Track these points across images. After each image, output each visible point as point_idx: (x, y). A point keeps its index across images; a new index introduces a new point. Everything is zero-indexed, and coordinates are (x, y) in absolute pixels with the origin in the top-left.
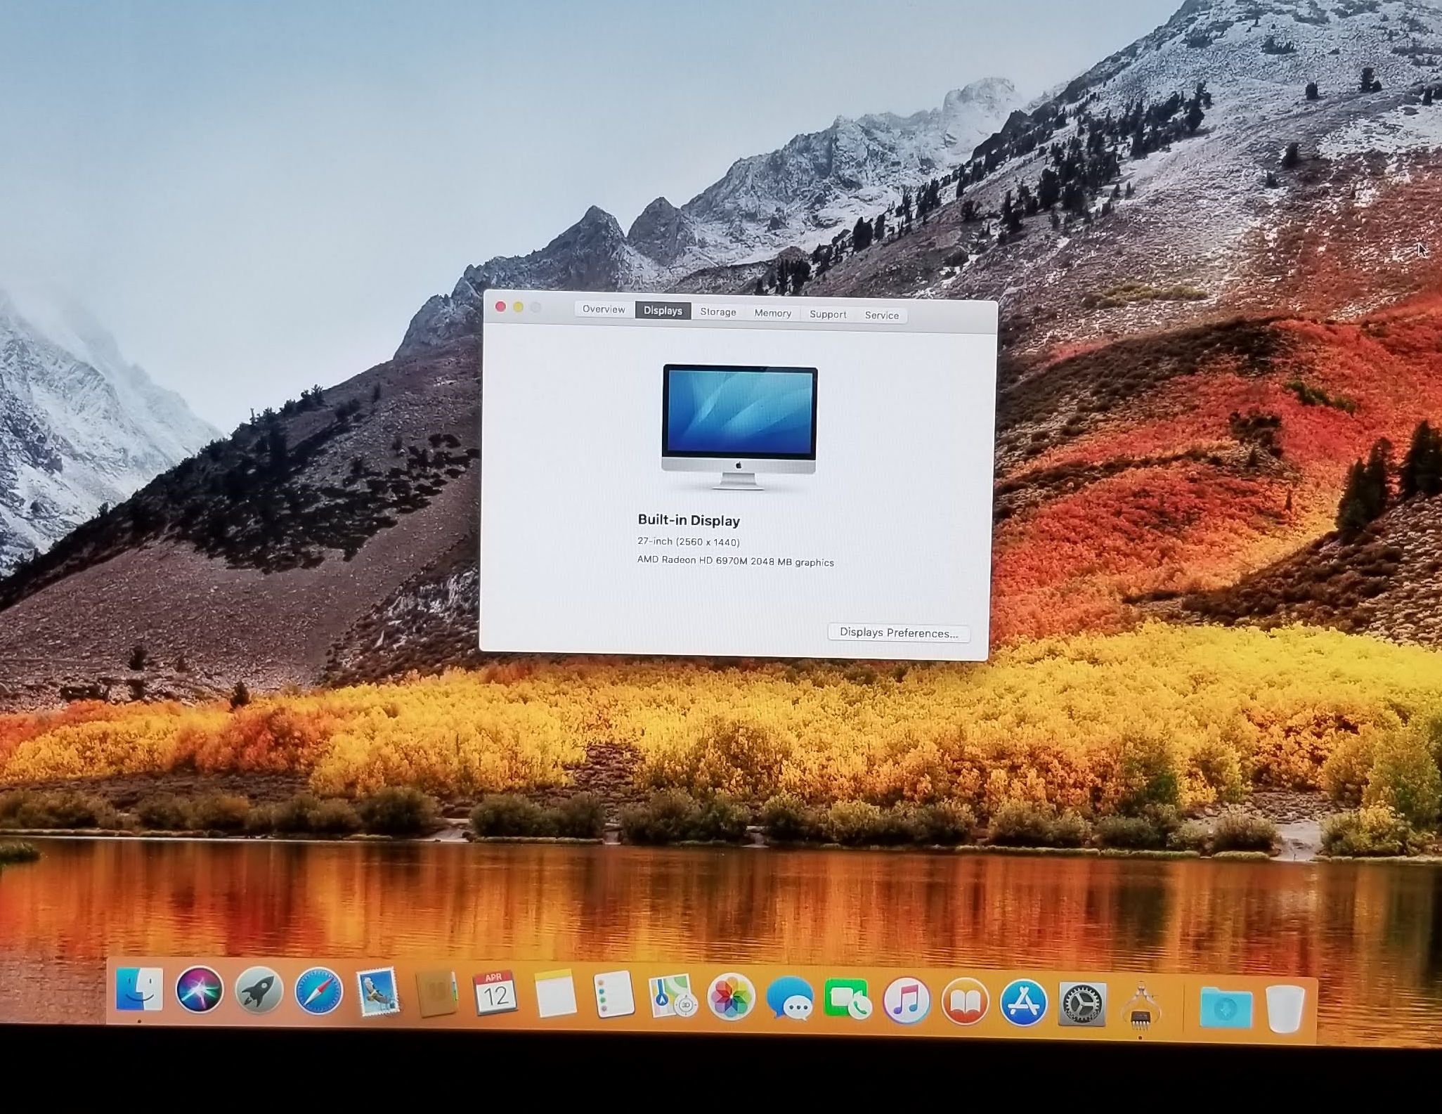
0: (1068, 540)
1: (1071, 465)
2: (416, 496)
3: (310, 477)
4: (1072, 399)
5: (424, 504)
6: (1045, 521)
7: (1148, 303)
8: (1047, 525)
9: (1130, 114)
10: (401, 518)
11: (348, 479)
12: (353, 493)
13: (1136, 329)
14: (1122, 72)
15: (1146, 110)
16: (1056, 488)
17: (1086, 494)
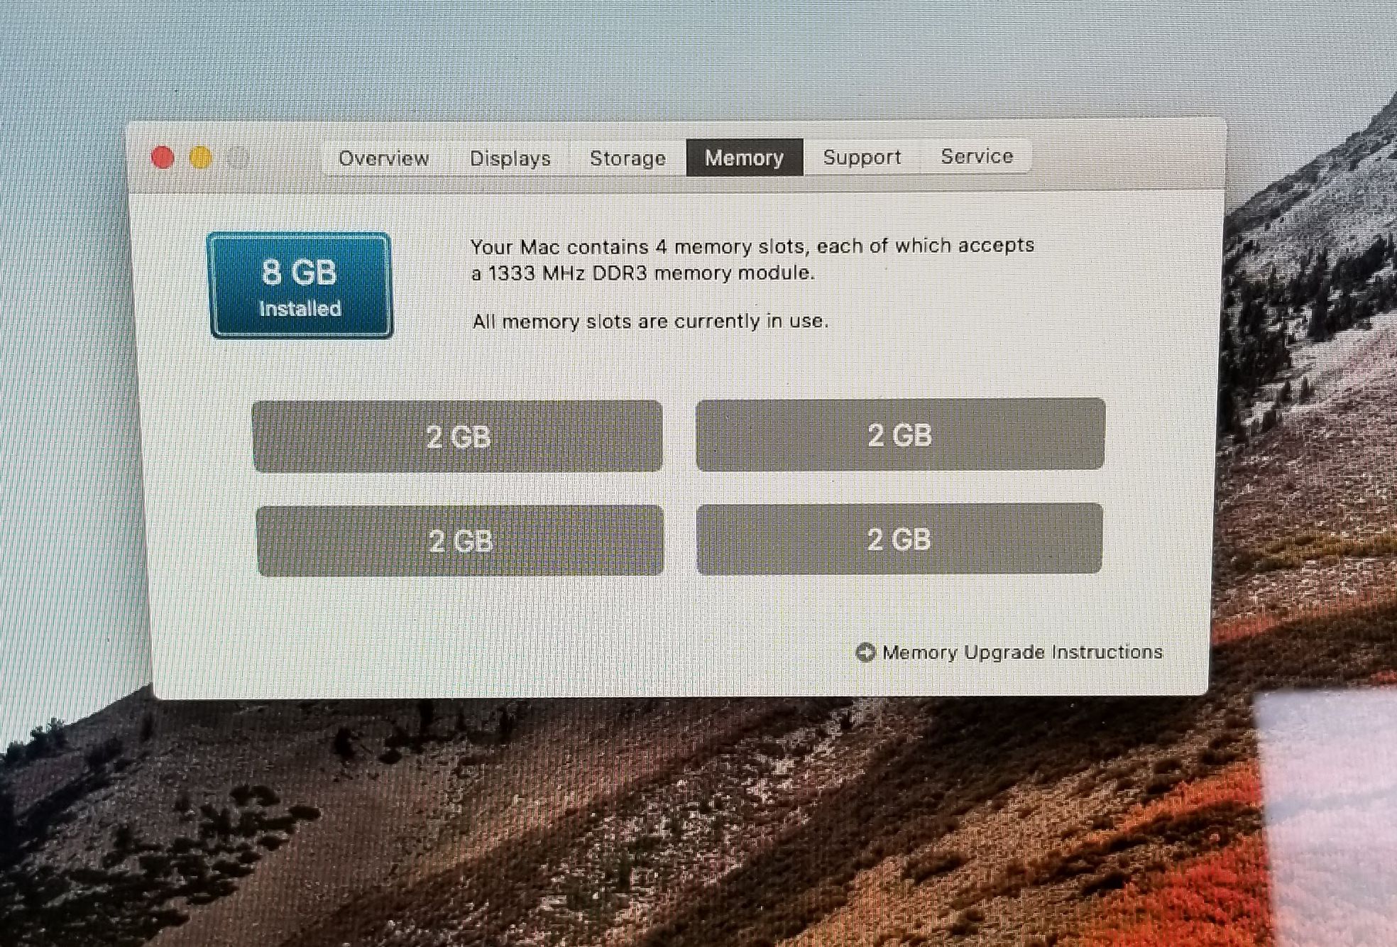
0: (1212, 919)
1: (1216, 808)
2: (215, 878)
3: (53, 855)
4: (1217, 709)
5: (228, 890)
6: (1174, 892)
7: (1336, 562)
8: (1178, 898)
9: (1308, 272)
10: (195, 912)
11: (109, 856)
12: (119, 877)
13: (1316, 602)
14: (1296, 208)
15: (1333, 264)
16: (1193, 843)
17: (1239, 850)
